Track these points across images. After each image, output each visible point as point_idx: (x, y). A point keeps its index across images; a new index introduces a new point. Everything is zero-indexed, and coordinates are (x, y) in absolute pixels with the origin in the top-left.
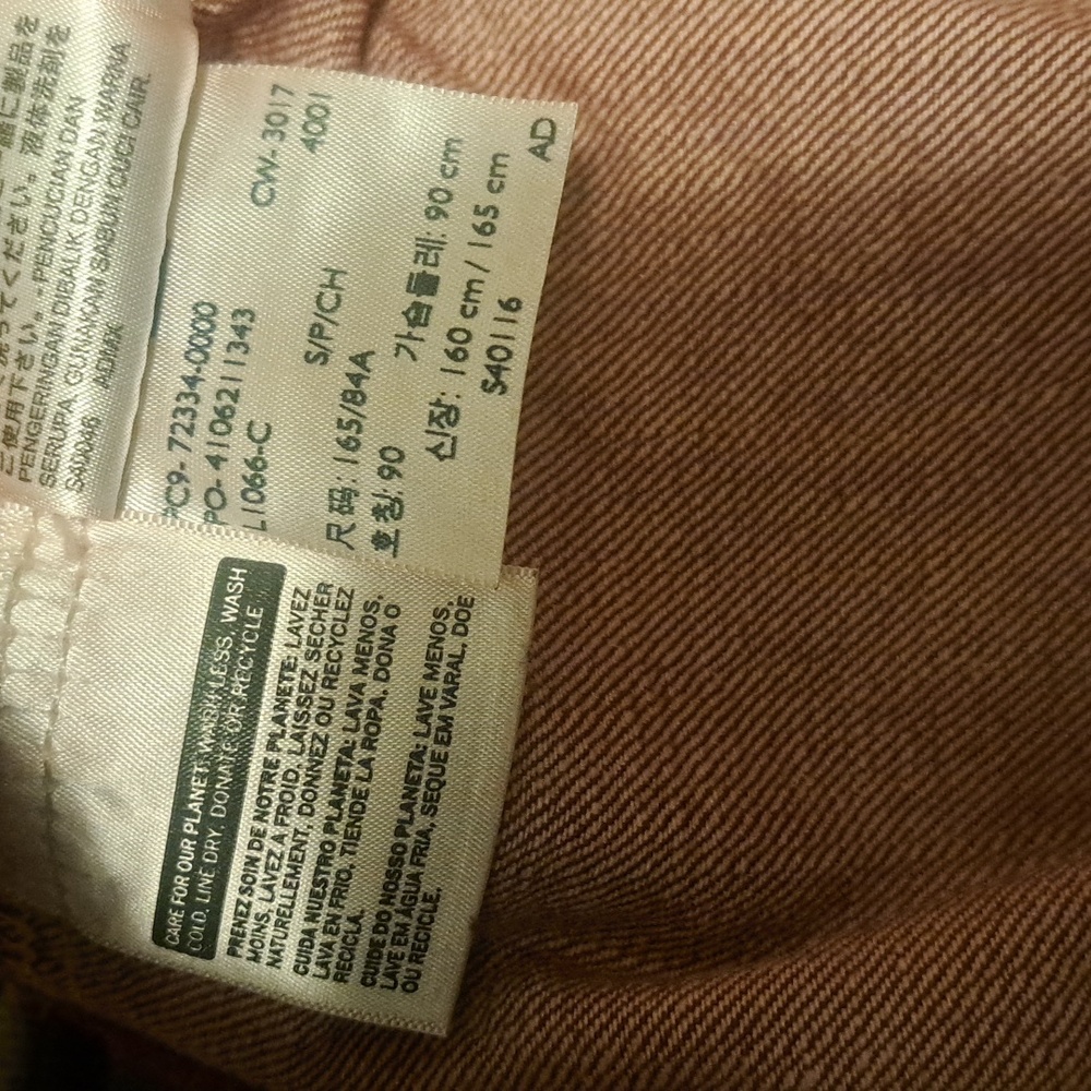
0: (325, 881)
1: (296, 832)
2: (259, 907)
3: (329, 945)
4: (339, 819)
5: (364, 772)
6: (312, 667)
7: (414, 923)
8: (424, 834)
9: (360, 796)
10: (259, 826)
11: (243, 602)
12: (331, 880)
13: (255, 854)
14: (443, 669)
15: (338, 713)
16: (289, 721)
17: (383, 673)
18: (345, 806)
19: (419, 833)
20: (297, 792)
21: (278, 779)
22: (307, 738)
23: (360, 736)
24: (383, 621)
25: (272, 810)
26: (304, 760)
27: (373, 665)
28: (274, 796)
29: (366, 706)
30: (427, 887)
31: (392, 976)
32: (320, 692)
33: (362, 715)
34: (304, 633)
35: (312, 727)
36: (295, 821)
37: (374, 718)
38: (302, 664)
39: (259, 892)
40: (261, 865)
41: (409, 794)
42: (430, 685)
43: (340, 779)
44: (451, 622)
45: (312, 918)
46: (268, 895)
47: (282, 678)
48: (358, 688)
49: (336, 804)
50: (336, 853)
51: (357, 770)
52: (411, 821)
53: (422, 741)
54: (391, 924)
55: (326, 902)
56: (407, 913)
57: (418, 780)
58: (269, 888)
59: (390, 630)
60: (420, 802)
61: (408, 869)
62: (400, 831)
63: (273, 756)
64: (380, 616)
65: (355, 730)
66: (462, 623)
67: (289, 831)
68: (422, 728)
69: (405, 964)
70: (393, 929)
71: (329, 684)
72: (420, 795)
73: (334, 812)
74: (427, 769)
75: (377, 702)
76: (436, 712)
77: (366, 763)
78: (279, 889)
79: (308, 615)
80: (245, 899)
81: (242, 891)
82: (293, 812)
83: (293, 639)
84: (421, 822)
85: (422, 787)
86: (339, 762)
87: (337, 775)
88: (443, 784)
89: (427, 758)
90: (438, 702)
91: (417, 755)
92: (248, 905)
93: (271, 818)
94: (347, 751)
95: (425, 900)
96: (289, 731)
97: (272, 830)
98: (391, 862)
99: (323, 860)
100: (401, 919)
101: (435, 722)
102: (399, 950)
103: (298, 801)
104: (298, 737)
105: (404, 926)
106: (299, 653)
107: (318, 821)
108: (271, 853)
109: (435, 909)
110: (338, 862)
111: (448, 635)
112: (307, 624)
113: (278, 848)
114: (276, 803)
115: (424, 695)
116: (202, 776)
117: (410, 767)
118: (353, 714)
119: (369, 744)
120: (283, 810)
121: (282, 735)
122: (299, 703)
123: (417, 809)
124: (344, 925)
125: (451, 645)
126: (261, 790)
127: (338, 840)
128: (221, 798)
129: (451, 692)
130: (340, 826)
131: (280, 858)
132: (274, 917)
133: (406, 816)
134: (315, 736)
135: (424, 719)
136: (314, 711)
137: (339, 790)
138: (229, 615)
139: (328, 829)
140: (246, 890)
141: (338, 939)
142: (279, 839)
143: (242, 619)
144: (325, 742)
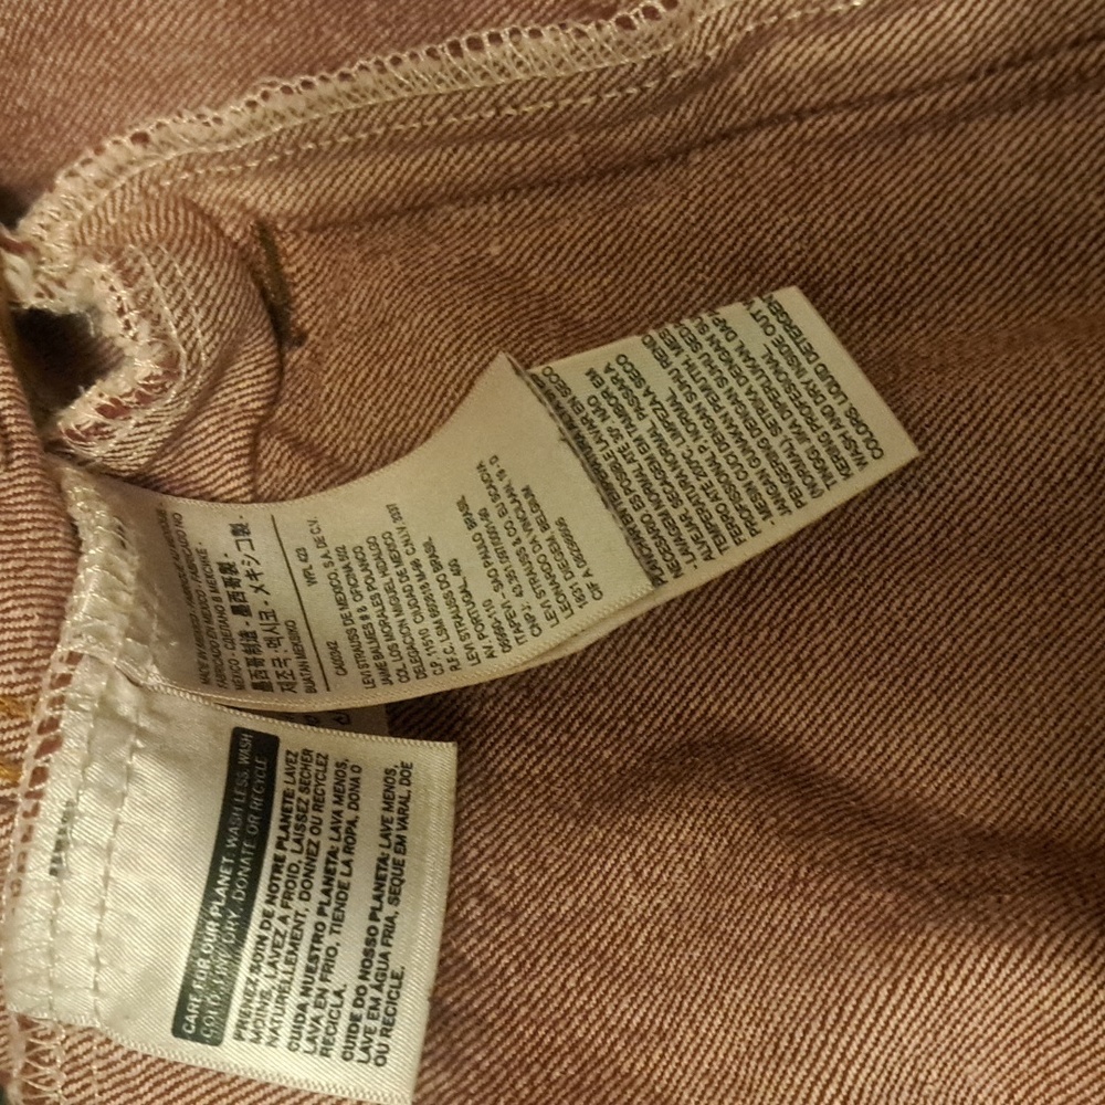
0: (317, 957)
1: (297, 914)
2: (264, 985)
3: (316, 1020)
4: (328, 904)
5: (346, 870)
6: (305, 797)
7: (384, 997)
8: (390, 919)
9: (344, 887)
10: (269, 908)
11: (252, 754)
12: (322, 955)
13: (264, 933)
14: (396, 806)
15: (326, 827)
16: (291, 830)
17: (354, 804)
18: (333, 894)
19: (388, 919)
20: (298, 881)
21: (284, 870)
22: (305, 842)
23: (341, 845)
24: (350, 774)
25: (279, 895)
26: (303, 857)
27: (346, 801)
28: (281, 884)
29: (344, 825)
30: (395, 965)
31: (365, 1050)
32: (311, 813)
33: (342, 830)
34: (297, 777)
35: (308, 835)
36: (296, 904)
37: (350, 833)
38: (298, 794)
39: (266, 969)
40: (268, 943)
41: (379, 887)
42: (388, 815)
43: (329, 873)
44: (398, 777)
45: (305, 992)
46: (272, 972)
47: (284, 801)
48: (338, 813)
49: (326, 892)
50: (326, 933)
51: (341, 868)
52: (380, 909)
53: (386, 851)
54: (366, 998)
55: (317, 977)
56: (379, 988)
57: (384, 878)
58: (273, 965)
59: (356, 780)
60: (387, 894)
61: (379, 949)
62: (373, 917)
63: (280, 853)
64: (348, 771)
65: (338, 840)
66: (407, 778)
67: (291, 913)
68: (386, 843)
69: (377, 1038)
70: (369, 1003)
71: (317, 808)
72: (386, 889)
73: (324, 899)
74: (390, 870)
75: (352, 823)
76: (394, 833)
77: (347, 863)
78: (281, 966)
79: (298, 766)
80: (253, 977)
81: (252, 970)
82: (295, 897)
83: (289, 779)
84: (388, 910)
85: (388, 883)
86: (328, 862)
87: (327, 871)
88: (402, 882)
89: (390, 862)
90: (394, 826)
91: (383, 860)
92: (254, 984)
93: (278, 901)
94: (333, 853)
95: (393, 977)
96: (292, 836)
97: (279, 911)
98: (368, 942)
99: (317, 938)
100: (376, 994)
101: (393, 839)
102: (372, 1024)
103: (298, 889)
104: (298, 841)
105: (376, 1000)
106: (295, 788)
107: (313, 905)
108: (277, 932)
109: (399, 986)
110: (328, 940)
111: (397, 785)
112: (298, 771)
113: (282, 928)
114: (282, 889)
115: (384, 821)
116: (227, 865)
117: (379, 868)
118: (336, 829)
119: (348, 850)
120: (288, 896)
121: (287, 839)
122: (298, 818)
123: (385, 899)
124: (331, 999)
125: (400, 791)
126: (272, 878)
127: (328, 921)
128: (241, 883)
129: (403, 820)
130: (329, 910)
131: (283, 937)
132: (275, 994)
133: (377, 904)
134: (310, 842)
135: (386, 836)
136: (308, 825)
137: (328, 882)
138: (244, 760)
139: (321, 912)
140: (254, 969)
141: (324, 1013)
142: (283, 919)
143: (253, 764)
144: (317, 846)
